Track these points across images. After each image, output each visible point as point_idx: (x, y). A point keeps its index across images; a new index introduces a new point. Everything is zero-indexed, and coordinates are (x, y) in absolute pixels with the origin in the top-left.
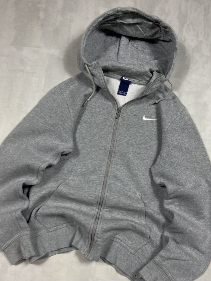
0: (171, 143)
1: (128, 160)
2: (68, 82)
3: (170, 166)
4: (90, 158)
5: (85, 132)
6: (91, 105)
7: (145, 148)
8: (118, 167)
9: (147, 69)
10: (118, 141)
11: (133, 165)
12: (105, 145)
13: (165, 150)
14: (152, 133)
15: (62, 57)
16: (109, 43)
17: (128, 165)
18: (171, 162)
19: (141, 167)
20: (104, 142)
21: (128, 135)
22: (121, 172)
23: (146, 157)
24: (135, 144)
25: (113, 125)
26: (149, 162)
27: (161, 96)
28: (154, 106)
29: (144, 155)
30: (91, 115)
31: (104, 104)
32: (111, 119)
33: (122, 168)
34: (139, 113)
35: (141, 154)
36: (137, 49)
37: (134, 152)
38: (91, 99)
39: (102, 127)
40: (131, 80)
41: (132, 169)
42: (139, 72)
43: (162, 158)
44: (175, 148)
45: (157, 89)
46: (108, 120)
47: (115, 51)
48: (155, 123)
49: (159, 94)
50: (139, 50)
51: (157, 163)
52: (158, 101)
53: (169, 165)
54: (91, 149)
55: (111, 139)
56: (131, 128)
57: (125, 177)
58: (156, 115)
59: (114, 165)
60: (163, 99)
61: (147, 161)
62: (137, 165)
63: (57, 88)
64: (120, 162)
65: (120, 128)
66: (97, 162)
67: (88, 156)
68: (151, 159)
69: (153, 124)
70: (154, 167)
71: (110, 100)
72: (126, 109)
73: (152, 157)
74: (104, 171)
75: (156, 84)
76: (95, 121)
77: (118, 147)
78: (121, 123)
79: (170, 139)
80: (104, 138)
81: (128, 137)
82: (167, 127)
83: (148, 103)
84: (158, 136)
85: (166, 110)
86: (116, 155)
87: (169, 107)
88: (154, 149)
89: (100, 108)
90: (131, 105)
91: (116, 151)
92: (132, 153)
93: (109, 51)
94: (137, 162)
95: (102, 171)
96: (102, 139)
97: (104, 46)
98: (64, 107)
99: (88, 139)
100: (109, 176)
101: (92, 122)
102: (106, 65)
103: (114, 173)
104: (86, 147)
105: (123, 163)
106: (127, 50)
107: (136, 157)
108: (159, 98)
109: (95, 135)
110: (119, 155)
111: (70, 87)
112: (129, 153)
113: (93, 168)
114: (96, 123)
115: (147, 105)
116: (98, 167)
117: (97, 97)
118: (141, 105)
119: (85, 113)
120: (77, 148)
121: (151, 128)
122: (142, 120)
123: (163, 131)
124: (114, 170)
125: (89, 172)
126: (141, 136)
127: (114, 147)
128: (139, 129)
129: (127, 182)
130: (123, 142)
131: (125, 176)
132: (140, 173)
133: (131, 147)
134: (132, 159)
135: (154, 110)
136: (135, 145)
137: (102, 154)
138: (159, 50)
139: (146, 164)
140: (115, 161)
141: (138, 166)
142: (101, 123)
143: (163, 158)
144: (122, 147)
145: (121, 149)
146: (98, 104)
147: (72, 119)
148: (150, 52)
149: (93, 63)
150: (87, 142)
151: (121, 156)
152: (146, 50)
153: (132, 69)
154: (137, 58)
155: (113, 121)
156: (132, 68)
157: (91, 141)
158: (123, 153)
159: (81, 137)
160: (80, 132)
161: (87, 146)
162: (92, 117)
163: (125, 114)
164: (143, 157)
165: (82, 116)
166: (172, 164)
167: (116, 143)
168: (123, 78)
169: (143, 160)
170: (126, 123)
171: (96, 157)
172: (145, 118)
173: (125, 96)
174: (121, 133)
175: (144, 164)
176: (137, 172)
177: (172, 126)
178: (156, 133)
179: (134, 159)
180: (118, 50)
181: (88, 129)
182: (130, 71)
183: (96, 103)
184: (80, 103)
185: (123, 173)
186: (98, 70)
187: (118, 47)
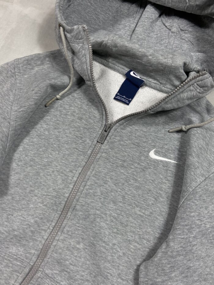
0: (198, 222)
1: (97, 233)
2: (32, 59)
3: (184, 277)
4: (24, 206)
5: (33, 153)
6: (61, 107)
7: (140, 215)
8: (72, 242)
9: (179, 62)
10: (87, 187)
11: (103, 246)
12: (60, 189)
13: (179, 234)
14: (162, 187)
15: (40, 20)
16: (122, 14)
17: (94, 244)
18: (188, 269)
19: (120, 256)
20: (60, 182)
21: (111, 179)
22: (76, 254)
23: (137, 237)
24: (120, 202)
25: (89, 152)
26: (139, 249)
27: (195, 119)
28: (177, 136)
29: (132, 229)
30: (54, 124)
31: (85, 110)
32: (88, 141)
33: (81, 246)
34: (144, 142)
35: (127, 226)
36: (170, 30)
37: (115, 218)
38: (63, 97)
39: (67, 152)
40: (144, 78)
41: (99, 255)
42: (162, 64)
43: (169, 253)
44: (203, 235)
45: (190, 102)
46: (81, 141)
47: (130, 26)
48: (173, 169)
49: (192, 115)
50: (172, 32)
51: (156, 259)
52: (188, 127)
53: (182, 273)
54: (32, 189)
55: (75, 179)
56: (122, 166)
57: (79, 269)
58: (178, 154)
59: (66, 236)
60: (199, 125)
61: (137, 245)
62: (112, 249)
63: (9, 65)
64: (80, 232)
65: (100, 162)
66: (33, 219)
67: (23, 202)
68: (146, 245)
69: (167, 170)
70: (146, 268)
71: (97, 107)
72: (122, 129)
73: (148, 241)
74: (41, 242)
75: (190, 90)
76: (57, 137)
77: (84, 199)
78: (105, 152)
79: (195, 212)
80: (62, 173)
81: (110, 183)
82: (194, 184)
83: (168, 128)
84: (173, 197)
85: (201, 149)
86: (75, 215)
87: (207, 144)
88: (157, 224)
89: (74, 116)
90: (134, 125)
91: (78, 207)
92: (109, 219)
93: (119, 25)
94: (115, 241)
95: (38, 243)
96: (59, 175)
97: (114, 17)
98: (7, 98)
99: (35, 167)
100: (48, 256)
101: (51, 139)
102: (103, 41)
103: (60, 254)
104: (24, 182)
105: (85, 237)
106: (151, 29)
107: (115, 230)
108: (191, 122)
109: (49, 164)
110: (81, 217)
111: (32, 69)
112: (103, 217)
113: (21, 231)
114: (59, 141)
115: (163, 130)
116: (32, 232)
117: (75, 95)
118: (152, 129)
119: (44, 119)
120: (8, 181)
121: (162, 177)
122: (148, 156)
123: (185, 192)
124: (62, 246)
125: (12, 236)
126: (138, 188)
127: (77, 197)
128: (137, 173)
129: (80, 281)
130: (98, 190)
131: (82, 266)
132: (114, 271)
133: (111, 205)
134: (105, 233)
135: (177, 143)
136: (121, 204)
137: (48, 206)
138: (210, 38)
139: (131, 251)
140: (70, 227)
141: (115, 253)
142: (67, 144)
143: (171, 252)
144: (92, 202)
145: (88, 204)
146: (73, 108)
147: (12, 123)
148: (192, 40)
149: (75, 27)
150: (31, 174)
151: (85, 219)
152: (186, 35)
153: (150, 57)
154: (166, 45)
155: (90, 145)
156: (150, 55)
157: (38, 174)
158: (90, 215)
159: (21, 161)
160: (24, 151)
161: (28, 180)
162: (55, 128)
163: (118, 138)
164: (131, 234)
165: (38, 123)
166: (189, 274)
167: (83, 190)
168: (132, 73)
169: (129, 241)
170: (115, 155)
171: (36, 207)
172: (155, 154)
173: (126, 106)
174: (100, 172)
175: (129, 250)
176: (108, 265)
177: (207, 185)
178: (170, 191)
179: (110, 235)
180: (134, 26)
181: (41, 150)
182: (145, 59)
183: (71, 106)
184: (37, 96)
185: (78, 259)
186: (83, 43)
187: (136, 21)
